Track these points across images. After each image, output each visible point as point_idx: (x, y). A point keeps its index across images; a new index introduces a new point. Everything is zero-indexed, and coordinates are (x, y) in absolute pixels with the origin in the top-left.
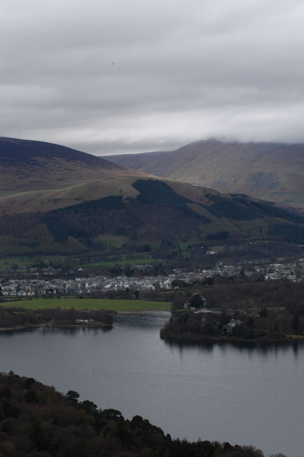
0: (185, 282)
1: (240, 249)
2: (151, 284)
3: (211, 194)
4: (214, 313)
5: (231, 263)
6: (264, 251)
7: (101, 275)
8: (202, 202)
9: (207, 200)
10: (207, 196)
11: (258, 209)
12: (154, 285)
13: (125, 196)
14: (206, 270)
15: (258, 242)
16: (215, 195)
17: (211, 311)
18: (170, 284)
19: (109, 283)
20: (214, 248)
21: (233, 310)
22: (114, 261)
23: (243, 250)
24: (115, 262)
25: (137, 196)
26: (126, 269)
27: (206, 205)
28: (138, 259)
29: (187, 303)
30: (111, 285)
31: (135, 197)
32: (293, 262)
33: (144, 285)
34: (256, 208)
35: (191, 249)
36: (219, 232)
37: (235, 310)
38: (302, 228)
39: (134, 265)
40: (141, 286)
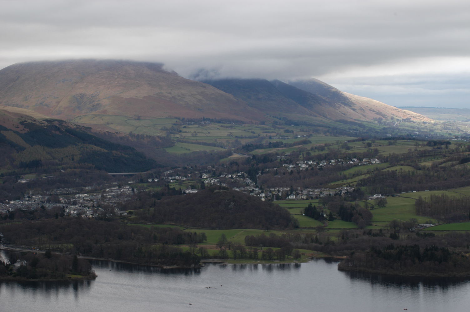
3: (26, 121)
4: (10, 250)
5: (40, 192)
6: (74, 180)
8: (17, 130)
9: (22, 127)
10: (22, 123)
11: (72, 136)
14: (14, 200)
15: (69, 170)
16: (31, 122)
17: (6, 248)
20: (26, 176)
21: (27, 247)
23: (54, 178)
27: (21, 132)
32: (99, 192)
34: (70, 135)
35: (4, 177)
36: (32, 160)
37: (28, 247)
38: (115, 155)
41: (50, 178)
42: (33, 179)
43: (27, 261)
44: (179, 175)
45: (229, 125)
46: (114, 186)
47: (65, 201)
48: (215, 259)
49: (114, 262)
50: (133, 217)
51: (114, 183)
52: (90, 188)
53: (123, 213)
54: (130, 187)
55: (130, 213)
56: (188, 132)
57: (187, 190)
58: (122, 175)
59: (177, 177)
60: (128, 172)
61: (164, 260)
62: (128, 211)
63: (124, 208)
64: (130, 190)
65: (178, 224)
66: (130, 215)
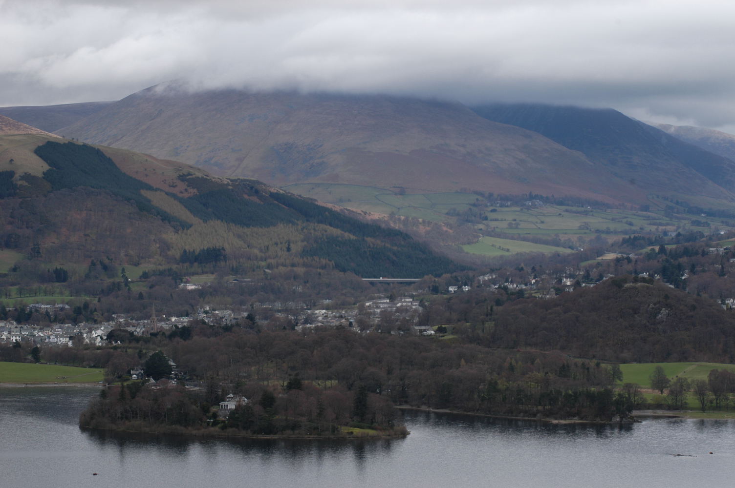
0: (135, 333)
1: (245, 282)
2: (66, 337)
3: (192, 175)
6: (294, 288)
8: (172, 190)
9: (182, 186)
10: (182, 178)
11: (284, 206)
12: (71, 338)
13: (19, 173)
14: (177, 317)
15: (282, 269)
16: (200, 177)
18: (105, 338)
20: (195, 278)
23: (253, 283)
25: (44, 173)
26: (16, 310)
27: (181, 195)
28: (42, 295)
29: (137, 370)
31: (40, 175)
32: (353, 308)
33: (51, 337)
34: (280, 205)
35: (149, 280)
36: (205, 248)
38: (372, 246)
39: (33, 305)
40: (45, 339)
41: (244, 283)
42: (209, 284)
43: (248, 399)
44: (510, 282)
45: (580, 209)
46: (380, 298)
48: (658, 411)
49: (432, 412)
50: (448, 337)
53: (425, 330)
54: (413, 300)
55: (441, 330)
56: (502, 220)
61: (550, 406)
62: (436, 327)
64: (416, 305)
66: (441, 335)
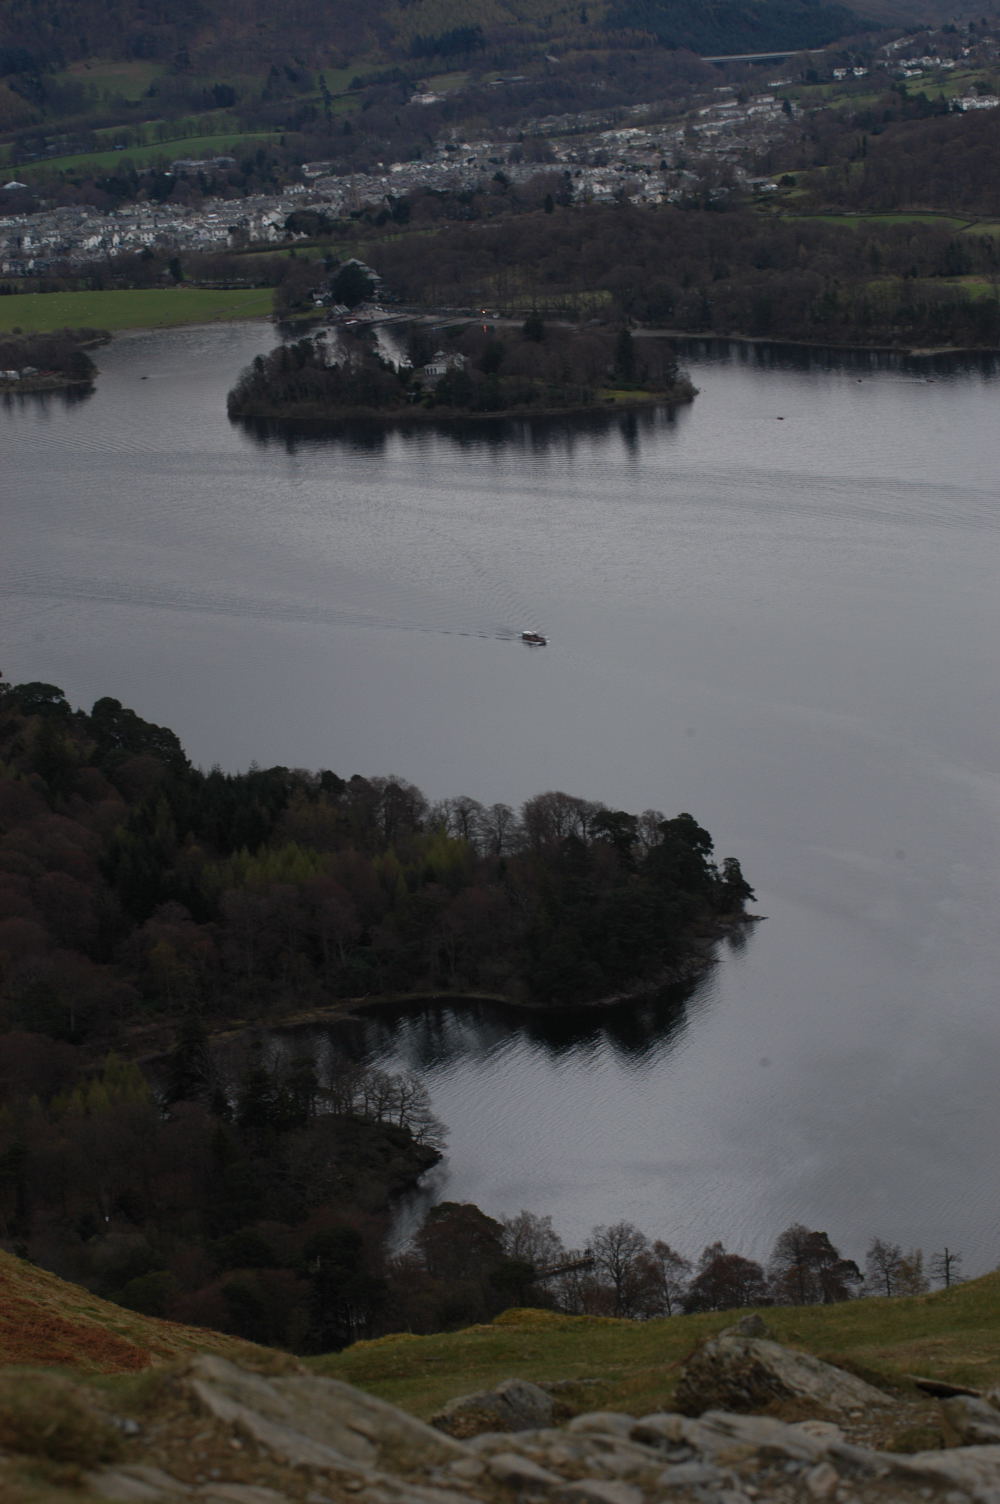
0: (329, 213)
1: (515, 81)
2: (223, 229)
4: (405, 322)
5: (484, 130)
6: (593, 85)
7: (74, 205)
12: (231, 230)
14: (403, 161)
15: (573, 54)
17: (393, 315)
18: (282, 225)
19: (93, 232)
20: (435, 81)
21: (460, 309)
22: (118, 147)
23: (528, 83)
24: (121, 149)
26: (152, 173)
28: (195, 135)
29: (322, 293)
30: (100, 238)
32: (678, 121)
33: (202, 232)
35: (361, 90)
36: (451, 30)
37: (464, 309)
39: (181, 162)
40: (192, 236)
41: (513, 84)
42: (457, 92)
43: (466, 355)
44: (933, 54)
46: (724, 98)
47: (569, 156)
49: (749, 343)
50: (797, 193)
51: (722, 89)
52: (645, 108)
53: (762, 184)
54: (776, 99)
55: (787, 182)
57: (965, 100)
58: (747, 62)
59: (926, 61)
60: (767, 52)
61: (911, 327)
62: (778, 177)
63: (764, 167)
64: (776, 110)
65: (943, 210)
66: (787, 189)
